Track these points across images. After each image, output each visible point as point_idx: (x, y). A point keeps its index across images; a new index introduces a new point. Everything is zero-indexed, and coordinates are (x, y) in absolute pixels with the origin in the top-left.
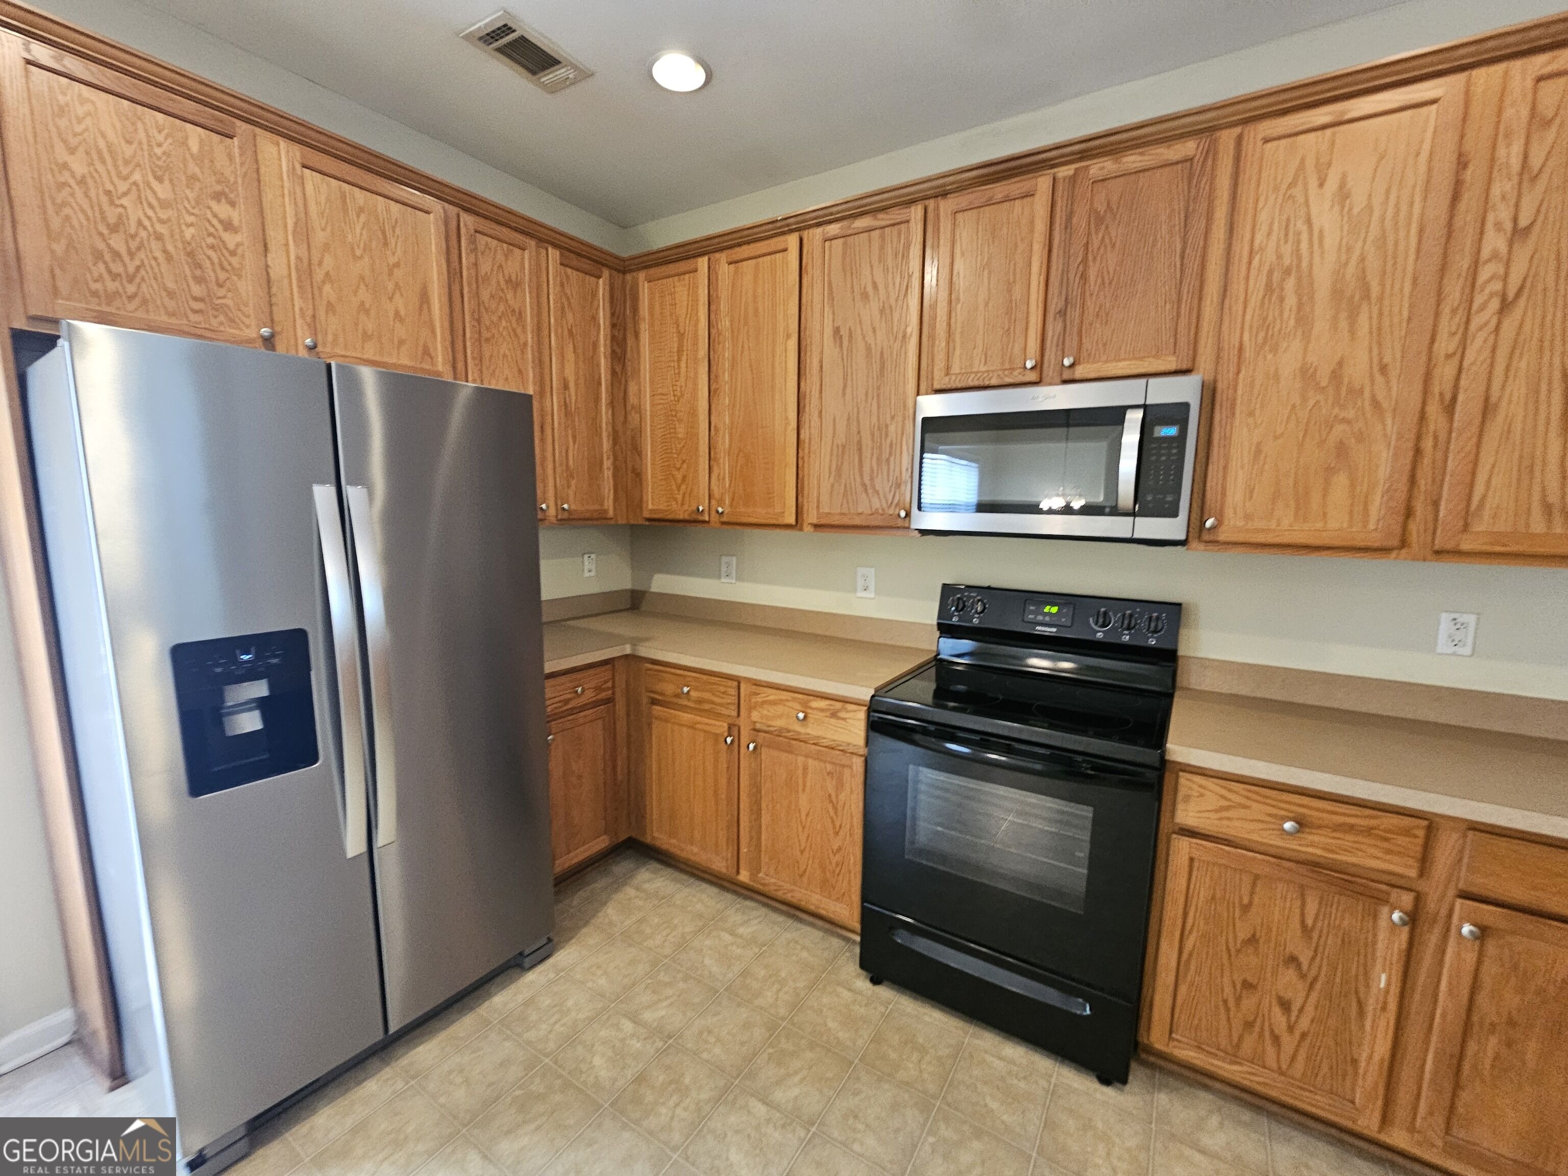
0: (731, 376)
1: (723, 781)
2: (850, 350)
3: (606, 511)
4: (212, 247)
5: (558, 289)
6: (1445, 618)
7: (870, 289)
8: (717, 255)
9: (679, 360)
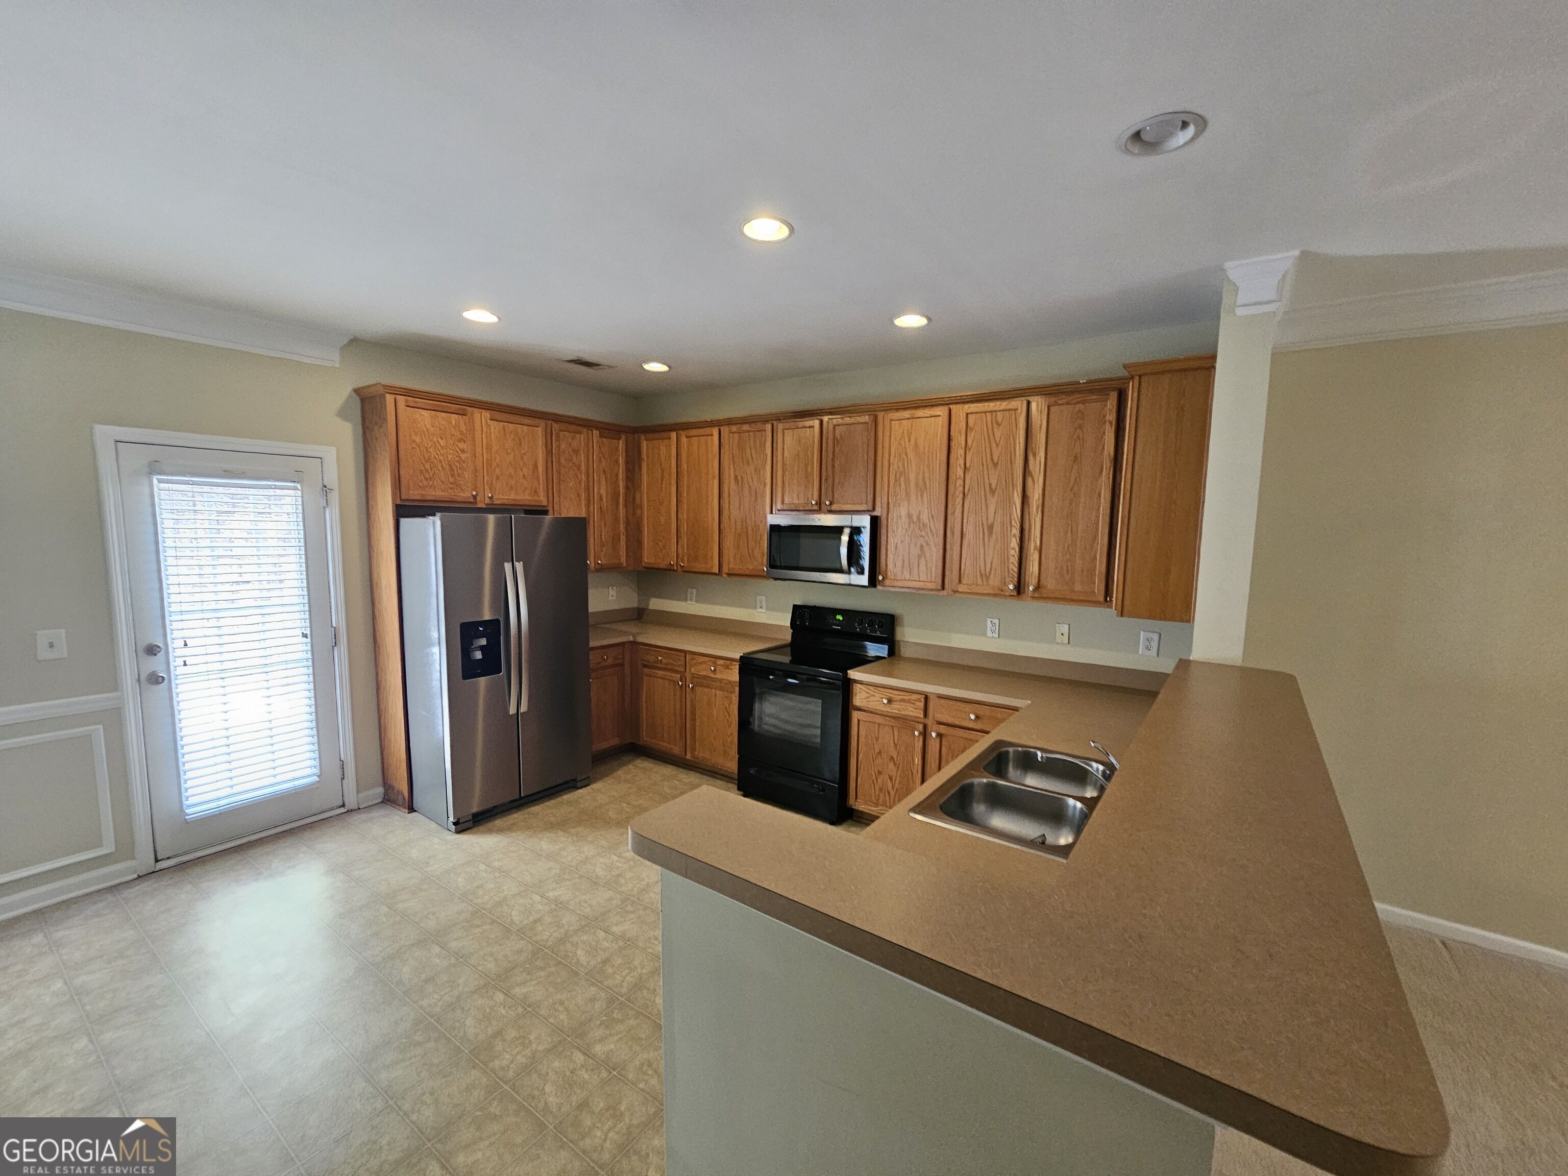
0: (687, 494)
1: (678, 706)
2: (742, 487)
3: (622, 564)
4: (457, 461)
5: (598, 449)
6: (989, 620)
7: (750, 459)
8: (681, 432)
9: (662, 484)
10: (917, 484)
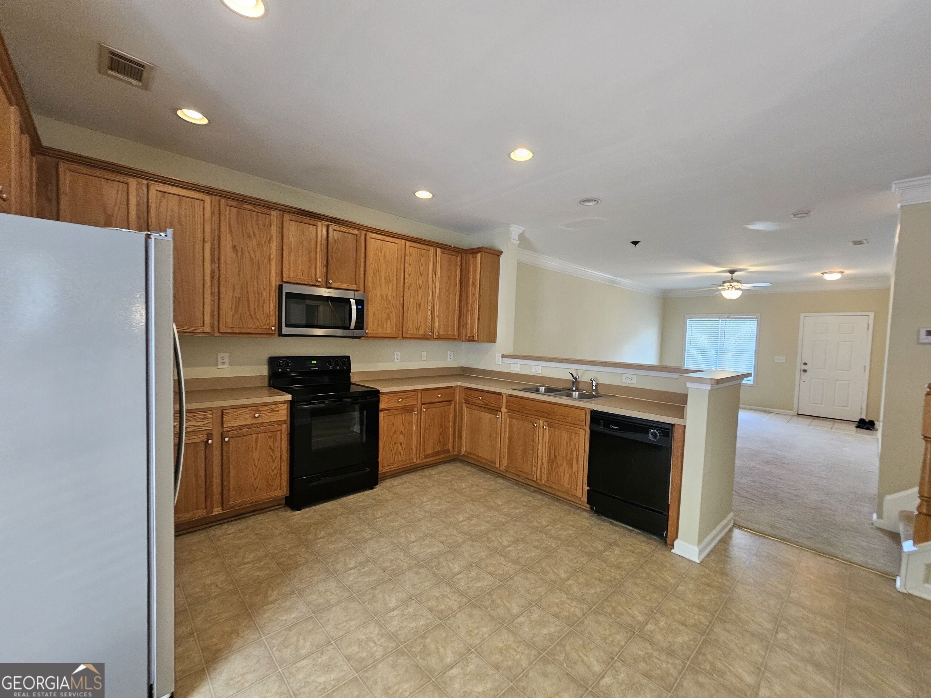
2: (242, 256)
7: (251, 234)
10: (385, 278)
